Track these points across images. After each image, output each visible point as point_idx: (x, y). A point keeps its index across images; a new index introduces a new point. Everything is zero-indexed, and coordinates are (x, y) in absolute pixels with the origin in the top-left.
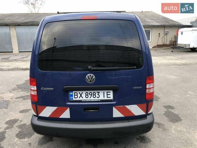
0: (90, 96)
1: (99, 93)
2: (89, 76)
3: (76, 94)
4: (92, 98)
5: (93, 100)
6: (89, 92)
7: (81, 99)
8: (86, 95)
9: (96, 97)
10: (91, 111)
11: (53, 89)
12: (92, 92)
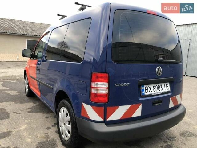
0: (156, 89)
1: (161, 85)
2: (159, 68)
3: (146, 88)
4: (158, 91)
5: (159, 93)
6: (155, 85)
7: (151, 93)
8: (154, 89)
9: (161, 90)
10: (157, 104)
11: (129, 85)
12: (157, 85)
